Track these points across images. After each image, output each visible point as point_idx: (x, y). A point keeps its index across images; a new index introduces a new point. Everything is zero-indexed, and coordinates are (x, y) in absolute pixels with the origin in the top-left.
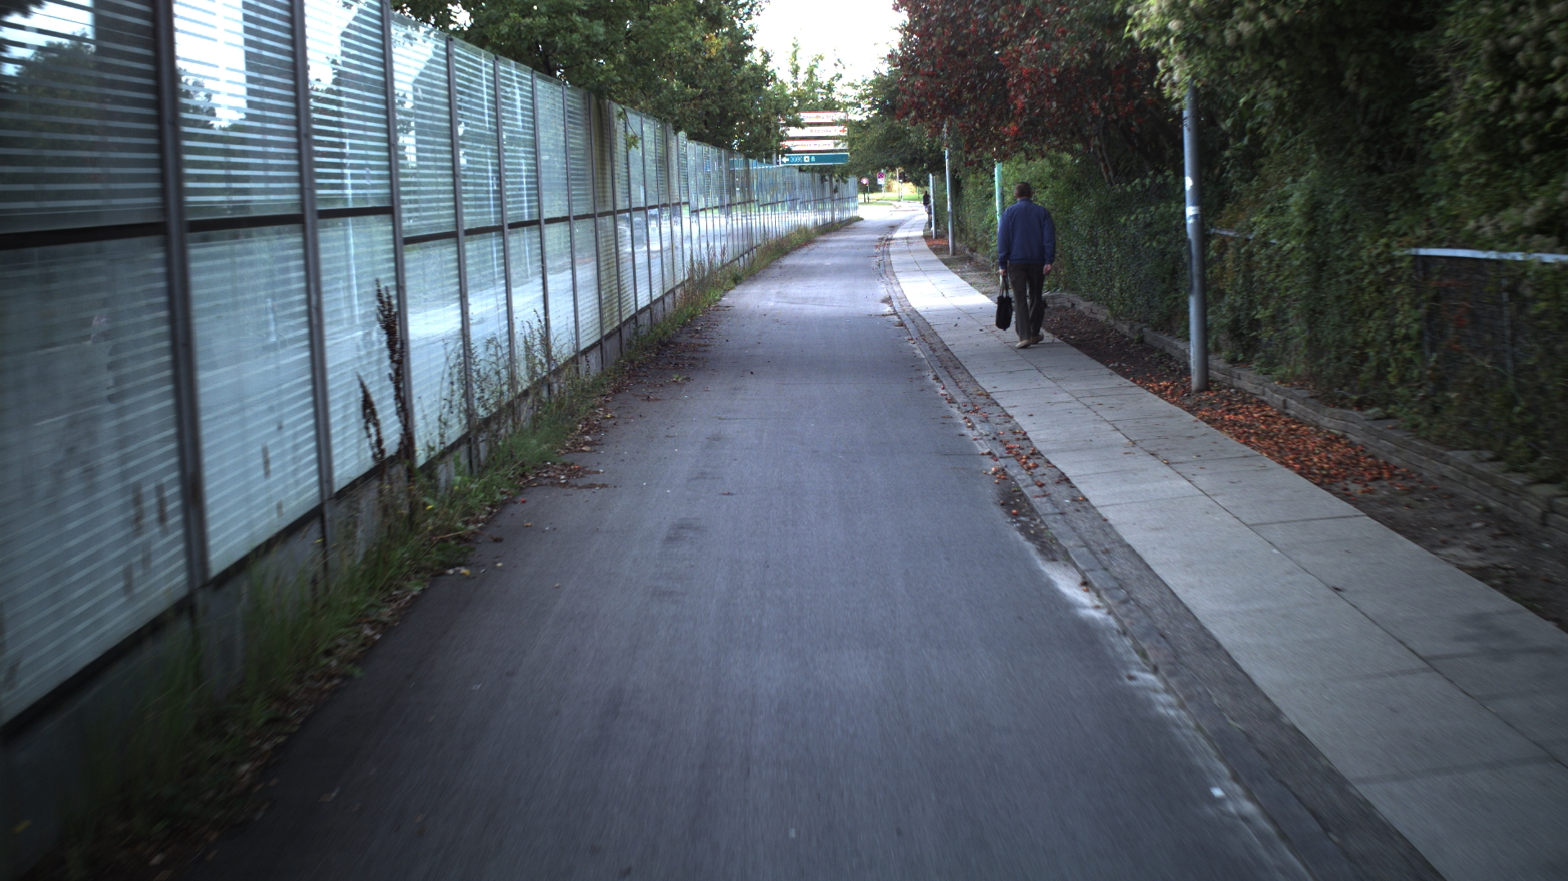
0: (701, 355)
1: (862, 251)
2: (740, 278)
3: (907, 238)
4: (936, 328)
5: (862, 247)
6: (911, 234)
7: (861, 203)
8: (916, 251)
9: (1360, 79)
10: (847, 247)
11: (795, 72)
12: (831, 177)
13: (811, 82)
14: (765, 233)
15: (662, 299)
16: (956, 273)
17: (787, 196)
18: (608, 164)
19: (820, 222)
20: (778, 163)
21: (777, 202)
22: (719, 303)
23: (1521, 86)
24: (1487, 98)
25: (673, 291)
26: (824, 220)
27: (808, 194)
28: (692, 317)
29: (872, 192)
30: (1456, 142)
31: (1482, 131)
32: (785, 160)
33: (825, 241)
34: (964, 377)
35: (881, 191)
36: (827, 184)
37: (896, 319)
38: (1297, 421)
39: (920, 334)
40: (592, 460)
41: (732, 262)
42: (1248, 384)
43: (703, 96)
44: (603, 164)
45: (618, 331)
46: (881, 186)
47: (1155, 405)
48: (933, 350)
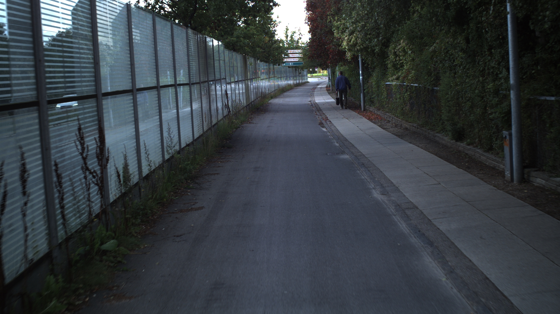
3: (321, 87)
6: (323, 86)
7: (310, 77)
8: (322, 91)
11: (287, 37)
12: (298, 69)
13: (292, 40)
14: (279, 86)
17: (285, 75)
19: (295, 83)
20: (282, 66)
21: (282, 77)
22: (269, 102)
25: (258, 98)
27: (291, 75)
29: (313, 73)
34: (321, 111)
35: (316, 73)
36: (297, 71)
37: (311, 104)
38: (375, 114)
39: (316, 106)
40: (252, 121)
41: (270, 93)
42: (371, 110)
43: (264, 52)
44: (246, 69)
45: (249, 105)
46: (316, 71)
47: (353, 113)
48: (317, 108)
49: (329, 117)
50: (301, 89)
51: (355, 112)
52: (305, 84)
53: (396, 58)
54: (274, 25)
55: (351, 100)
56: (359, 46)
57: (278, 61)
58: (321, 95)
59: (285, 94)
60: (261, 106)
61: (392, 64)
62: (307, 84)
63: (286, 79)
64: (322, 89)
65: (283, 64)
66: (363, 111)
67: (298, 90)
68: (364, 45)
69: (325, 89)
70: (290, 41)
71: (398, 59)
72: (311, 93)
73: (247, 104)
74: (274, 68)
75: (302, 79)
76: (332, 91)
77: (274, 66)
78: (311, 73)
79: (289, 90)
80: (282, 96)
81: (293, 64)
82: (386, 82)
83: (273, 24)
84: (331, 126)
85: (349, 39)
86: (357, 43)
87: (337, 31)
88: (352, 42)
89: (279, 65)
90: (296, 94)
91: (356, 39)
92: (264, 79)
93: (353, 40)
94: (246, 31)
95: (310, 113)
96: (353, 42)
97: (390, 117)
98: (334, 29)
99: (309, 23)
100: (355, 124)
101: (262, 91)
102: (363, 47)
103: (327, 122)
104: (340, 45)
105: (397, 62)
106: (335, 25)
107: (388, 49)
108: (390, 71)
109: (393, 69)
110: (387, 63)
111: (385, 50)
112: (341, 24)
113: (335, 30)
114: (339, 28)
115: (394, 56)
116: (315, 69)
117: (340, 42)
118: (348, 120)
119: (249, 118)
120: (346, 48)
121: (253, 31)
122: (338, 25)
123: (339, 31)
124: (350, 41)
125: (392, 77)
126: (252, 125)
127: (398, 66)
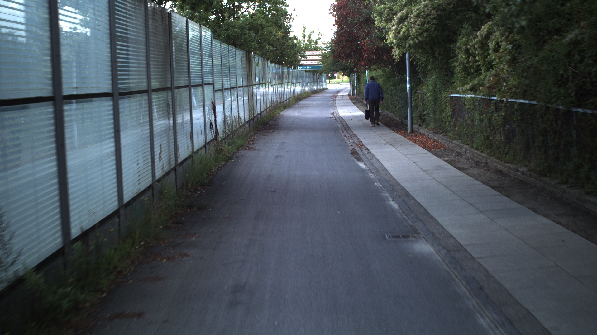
0: (276, 126)
1: (327, 99)
2: (286, 107)
3: (343, 95)
4: (345, 120)
5: (327, 98)
6: (344, 94)
7: (328, 83)
8: (345, 100)
9: (439, 54)
10: (321, 98)
11: (304, 37)
12: (316, 74)
13: (310, 41)
14: (293, 93)
15: (263, 111)
16: (356, 106)
17: (301, 81)
18: (251, 71)
19: (313, 90)
20: (298, 69)
21: (298, 83)
22: (280, 114)
23: (471, 57)
24: (464, 60)
25: (266, 109)
26: (314, 89)
27: (308, 80)
28: (272, 117)
29: (332, 79)
30: (457, 70)
31: (463, 67)
32: (300, 68)
33: (314, 96)
34: (350, 131)
35: (335, 79)
36: (315, 76)
37: (334, 118)
38: (430, 139)
39: (341, 122)
40: (253, 146)
41: (283, 102)
42: (422, 131)
43: (276, 50)
44: (250, 71)
45: (253, 119)
46: (335, 77)
47: (397, 136)
48: (343, 125)
49: (364, 142)
50: (320, 97)
51: (400, 134)
52: (324, 91)
53: (469, 58)
54: (290, 19)
55: (386, 114)
56: (413, 39)
57: (294, 63)
58: (345, 105)
59: (301, 102)
60: (270, 119)
61: (462, 66)
62: (325, 91)
63: (303, 85)
64: (344, 98)
65: (300, 67)
66: (410, 133)
67: (315, 98)
68: (419, 38)
69: (348, 98)
70: (307, 41)
71: (471, 60)
72: (331, 102)
73: (251, 118)
74: (288, 72)
75: (321, 86)
76: (357, 100)
77: (288, 70)
78: (329, 78)
79: (305, 98)
80: (297, 105)
81: (310, 68)
82: (452, 94)
83: (288, 18)
84: (371, 159)
85: (397, 29)
86: (408, 36)
87: (379, 17)
88: (401, 33)
89: (295, 68)
90: (315, 103)
91: (408, 30)
92: (275, 85)
93: (403, 30)
94: (252, 20)
95: (336, 132)
96: (404, 33)
97: (461, 147)
98: (375, 15)
99: (335, 13)
100: (408, 156)
101: (273, 99)
102: (418, 40)
103: (364, 151)
104: (384, 39)
105: (470, 64)
106: (376, 10)
107: (456, 45)
108: (458, 77)
109: (462, 74)
110: (454, 66)
111: (451, 46)
112: (385, 8)
113: (376, 17)
114: (382, 13)
115: (465, 55)
116: (334, 75)
117: (383, 34)
118: (395, 149)
119: (251, 140)
120: (393, 43)
121: (261, 20)
122: (381, 9)
123: (382, 19)
124: (399, 32)
125: (463, 86)
126: (252, 153)
127: (471, 71)
